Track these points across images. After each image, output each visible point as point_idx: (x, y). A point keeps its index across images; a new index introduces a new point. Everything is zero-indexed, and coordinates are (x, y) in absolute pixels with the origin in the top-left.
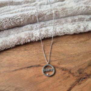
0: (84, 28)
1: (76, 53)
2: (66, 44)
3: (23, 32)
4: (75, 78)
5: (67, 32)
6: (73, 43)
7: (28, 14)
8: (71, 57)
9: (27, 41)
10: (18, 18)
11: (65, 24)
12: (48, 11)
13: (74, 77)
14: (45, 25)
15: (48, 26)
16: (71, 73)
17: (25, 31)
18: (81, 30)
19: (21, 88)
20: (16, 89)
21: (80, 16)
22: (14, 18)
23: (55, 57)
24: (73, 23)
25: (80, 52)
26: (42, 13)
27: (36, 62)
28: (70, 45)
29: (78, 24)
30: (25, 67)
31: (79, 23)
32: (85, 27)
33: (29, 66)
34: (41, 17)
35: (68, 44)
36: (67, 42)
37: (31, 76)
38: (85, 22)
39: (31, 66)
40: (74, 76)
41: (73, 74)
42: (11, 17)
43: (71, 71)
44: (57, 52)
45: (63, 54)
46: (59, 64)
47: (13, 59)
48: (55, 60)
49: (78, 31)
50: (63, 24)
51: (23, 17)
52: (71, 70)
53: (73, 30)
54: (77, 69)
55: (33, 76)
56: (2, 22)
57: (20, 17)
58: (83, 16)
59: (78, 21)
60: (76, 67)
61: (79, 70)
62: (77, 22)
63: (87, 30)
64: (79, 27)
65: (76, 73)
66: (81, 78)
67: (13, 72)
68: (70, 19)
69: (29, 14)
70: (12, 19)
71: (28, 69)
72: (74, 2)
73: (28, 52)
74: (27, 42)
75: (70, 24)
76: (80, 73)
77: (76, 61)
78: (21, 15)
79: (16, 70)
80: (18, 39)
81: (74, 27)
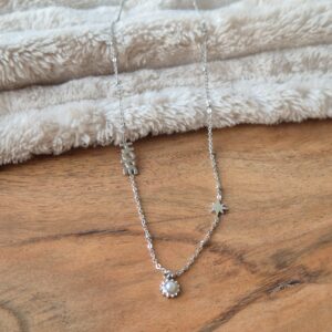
0: (323, 97)
1: (277, 195)
2: (240, 163)
4: (259, 281)
6: (271, 160)
7: (86, 35)
8: (254, 209)
9: (80, 140)
10: (47, 49)
11: (244, 82)
12: (172, 29)
13: (253, 276)
14: (155, 83)
15: (167, 86)
16: (246, 263)
17: (72, 100)
19: (53, 296)
20: (35, 298)
21: (310, 51)
22: (30, 49)
23: (186, 205)
25: (293, 195)
26: (149, 34)
27: (111, 219)
28: (258, 165)
31: (308, 80)
33: (84, 231)
34: (142, 52)
35: (247, 162)
36: (245, 155)
39: (90, 229)
40: (253, 272)
41: (251, 267)
42: (17, 46)
44: (199, 188)
46: (201, 230)
48: (190, 215)
50: (233, 80)
51: (68, 47)
52: (244, 252)
54: (272, 251)
55: (99, 263)
57: (53, 48)
58: (323, 51)
59: (302, 71)
60: (266, 244)
61: (275, 256)
62: (298, 76)
64: (305, 94)
65: (264, 264)
66: (278, 281)
67: (25, 247)
68: (264, 62)
69: (90, 36)
70: (20, 54)
71: (81, 239)
73: (83, 181)
74: (77, 144)
75: (266, 82)
76: (280, 266)
77: (273, 224)
78: (59, 39)
80: (46, 129)
81: (281, 92)
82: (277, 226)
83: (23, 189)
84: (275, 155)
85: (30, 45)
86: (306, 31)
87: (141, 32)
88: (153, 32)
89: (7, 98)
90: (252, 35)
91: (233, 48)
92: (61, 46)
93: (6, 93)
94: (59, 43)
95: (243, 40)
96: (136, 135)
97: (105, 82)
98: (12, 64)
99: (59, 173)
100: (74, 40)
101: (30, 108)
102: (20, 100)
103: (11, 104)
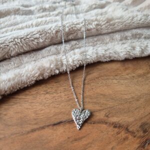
0: (141, 50)
1: (133, 95)
2: (115, 81)
3: (43, 58)
4: (138, 141)
5: (115, 56)
6: (126, 79)
7: (50, 29)
8: (126, 103)
10: (35, 36)
11: (110, 44)
14: (78, 46)
16: (130, 132)
18: (137, 52)
21: (134, 31)
22: (28, 37)
23: (98, 103)
24: (124, 41)
25: (139, 94)
26: (75, 27)
27: (67, 114)
29: (131, 43)
30: (49, 124)
31: (134, 42)
32: (143, 48)
33: (56, 122)
34: (72, 34)
35: (118, 81)
36: (116, 77)
37: (61, 140)
38: (143, 40)
39: (59, 121)
40: (135, 137)
41: (132, 133)
42: (23, 36)
43: (129, 128)
44: (102, 95)
45: (112, 99)
46: (107, 116)
47: (26, 110)
48: (101, 108)
49: (131, 54)
51: (44, 35)
53: (124, 53)
54: (139, 124)
55: (65, 141)
56: (8, 46)
57: (37, 36)
58: (139, 31)
59: (131, 39)
60: (136, 120)
61: (141, 126)
62: (130, 41)
63: (146, 54)
64: (134, 48)
65: (138, 131)
66: (146, 140)
67: (29, 135)
68: (117, 36)
69: (52, 29)
70: (24, 40)
71: (55, 127)
72: (121, 9)
73: (52, 96)
75: (118, 44)
76: (145, 131)
78: (39, 32)
79: (33, 131)
80: (40, 70)
81: (125, 48)
82: (137, 110)
83: (26, 102)
84: (127, 76)
85: (28, 35)
86: (133, 23)
87: (72, 26)
88: (76, 26)
89: (21, 58)
90: (114, 25)
91: (106, 31)
92: (41, 35)
93: (20, 56)
94: (39, 33)
95: (111, 27)
96: (75, 67)
97: (59, 47)
98: (21, 45)
99: (42, 92)
100: (46, 32)
101: (31, 61)
102: (27, 58)
103: (23, 61)
